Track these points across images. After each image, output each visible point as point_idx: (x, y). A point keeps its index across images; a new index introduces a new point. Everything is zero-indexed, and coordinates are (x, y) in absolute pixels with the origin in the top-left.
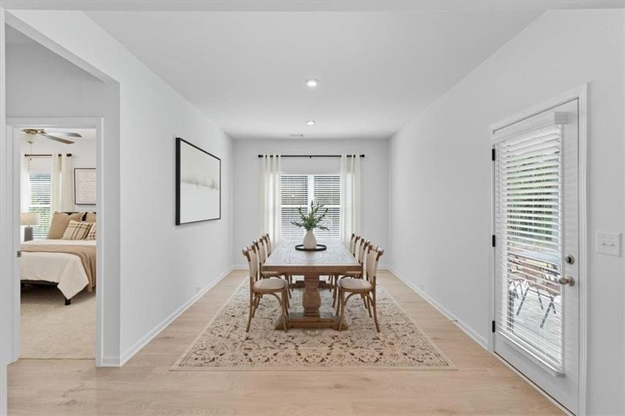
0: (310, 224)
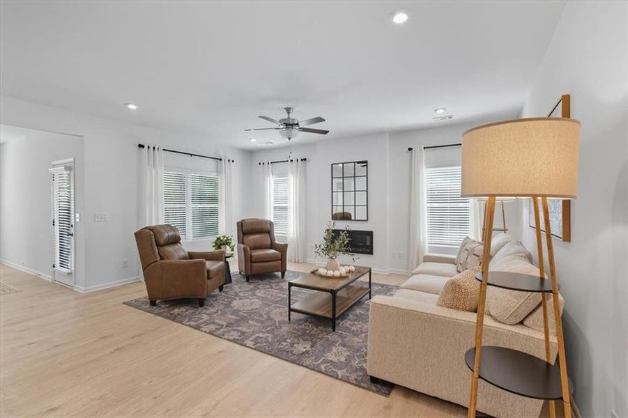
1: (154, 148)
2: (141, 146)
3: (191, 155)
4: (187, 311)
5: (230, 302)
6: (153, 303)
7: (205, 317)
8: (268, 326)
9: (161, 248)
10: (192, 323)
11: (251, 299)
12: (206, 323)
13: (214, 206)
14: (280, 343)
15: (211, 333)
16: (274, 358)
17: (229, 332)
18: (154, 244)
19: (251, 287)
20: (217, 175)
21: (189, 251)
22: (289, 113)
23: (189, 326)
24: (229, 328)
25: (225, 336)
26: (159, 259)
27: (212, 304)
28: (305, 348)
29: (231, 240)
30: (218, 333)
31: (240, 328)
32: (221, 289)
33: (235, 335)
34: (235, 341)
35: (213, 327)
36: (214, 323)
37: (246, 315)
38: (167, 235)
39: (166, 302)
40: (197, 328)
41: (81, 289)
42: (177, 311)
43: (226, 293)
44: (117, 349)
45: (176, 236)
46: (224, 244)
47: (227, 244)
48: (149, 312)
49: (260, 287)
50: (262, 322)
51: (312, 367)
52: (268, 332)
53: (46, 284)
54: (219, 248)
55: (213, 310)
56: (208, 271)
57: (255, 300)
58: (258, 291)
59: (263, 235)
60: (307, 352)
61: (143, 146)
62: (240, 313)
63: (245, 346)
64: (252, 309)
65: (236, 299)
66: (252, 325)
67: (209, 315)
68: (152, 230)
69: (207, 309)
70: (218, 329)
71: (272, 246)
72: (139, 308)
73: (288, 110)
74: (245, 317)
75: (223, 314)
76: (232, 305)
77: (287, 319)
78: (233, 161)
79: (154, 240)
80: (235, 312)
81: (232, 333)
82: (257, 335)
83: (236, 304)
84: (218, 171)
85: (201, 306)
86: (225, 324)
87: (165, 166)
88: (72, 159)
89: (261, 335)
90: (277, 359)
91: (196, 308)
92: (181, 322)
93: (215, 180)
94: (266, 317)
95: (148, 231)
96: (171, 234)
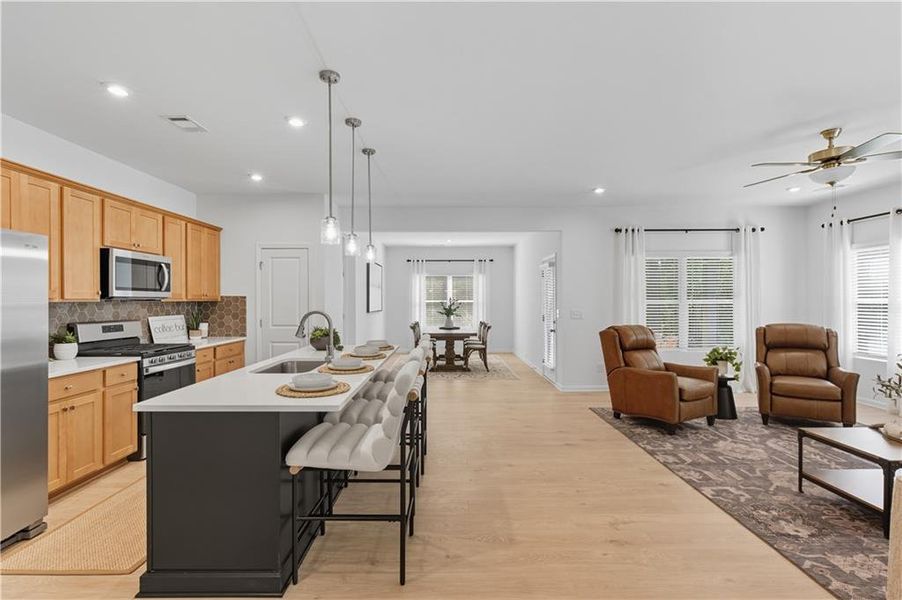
0: (449, 312)
1: (633, 230)
2: (617, 230)
3: (686, 231)
4: (650, 433)
5: (715, 441)
6: (617, 416)
7: (668, 446)
8: (754, 485)
9: (627, 353)
10: (649, 447)
11: (751, 447)
12: (666, 453)
13: (727, 301)
14: (756, 508)
15: (665, 464)
16: (732, 519)
17: (689, 470)
18: (619, 346)
19: (766, 432)
20: (732, 255)
21: (667, 362)
22: (830, 139)
23: (644, 449)
24: (690, 467)
25: (680, 474)
26: (623, 364)
27: (686, 436)
28: (797, 531)
29: (735, 354)
30: (672, 467)
31: (706, 473)
32: (710, 422)
33: (695, 476)
34: (689, 482)
35: (671, 459)
36: (675, 455)
37: (728, 462)
38: (634, 338)
39: (634, 419)
40: (652, 453)
41: (559, 386)
42: (639, 430)
43: (717, 429)
44: (567, 445)
45: (648, 340)
46: (721, 359)
47: (726, 360)
48: (610, 423)
49: (784, 437)
50: (746, 477)
51: (787, 554)
52: (748, 491)
53: (538, 377)
54: (714, 363)
55: (684, 442)
56: (681, 391)
57: (760, 450)
58: (774, 440)
59: (810, 354)
60: (797, 537)
61: (620, 231)
62: (720, 458)
63: (700, 491)
64: (743, 459)
65: (725, 440)
66: (727, 475)
67: (676, 446)
68: (616, 330)
69: (676, 439)
70: (677, 463)
71: (828, 374)
72: (602, 417)
73: (829, 134)
74: (724, 463)
75: (695, 450)
76: (715, 445)
77: (795, 489)
78: (762, 229)
79: (618, 341)
80: (712, 454)
81: (692, 473)
82: (728, 488)
83: (721, 445)
84: (733, 249)
85: (671, 434)
86: (689, 461)
87: (646, 251)
88: (554, 255)
89: (732, 490)
90: (737, 522)
91: (663, 434)
92: (636, 442)
93: (730, 263)
94: (759, 474)
95: (612, 330)
96: (640, 337)
